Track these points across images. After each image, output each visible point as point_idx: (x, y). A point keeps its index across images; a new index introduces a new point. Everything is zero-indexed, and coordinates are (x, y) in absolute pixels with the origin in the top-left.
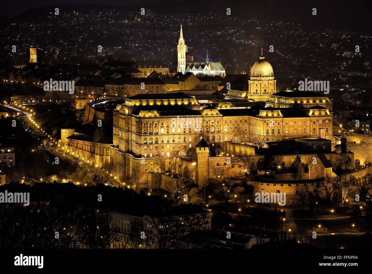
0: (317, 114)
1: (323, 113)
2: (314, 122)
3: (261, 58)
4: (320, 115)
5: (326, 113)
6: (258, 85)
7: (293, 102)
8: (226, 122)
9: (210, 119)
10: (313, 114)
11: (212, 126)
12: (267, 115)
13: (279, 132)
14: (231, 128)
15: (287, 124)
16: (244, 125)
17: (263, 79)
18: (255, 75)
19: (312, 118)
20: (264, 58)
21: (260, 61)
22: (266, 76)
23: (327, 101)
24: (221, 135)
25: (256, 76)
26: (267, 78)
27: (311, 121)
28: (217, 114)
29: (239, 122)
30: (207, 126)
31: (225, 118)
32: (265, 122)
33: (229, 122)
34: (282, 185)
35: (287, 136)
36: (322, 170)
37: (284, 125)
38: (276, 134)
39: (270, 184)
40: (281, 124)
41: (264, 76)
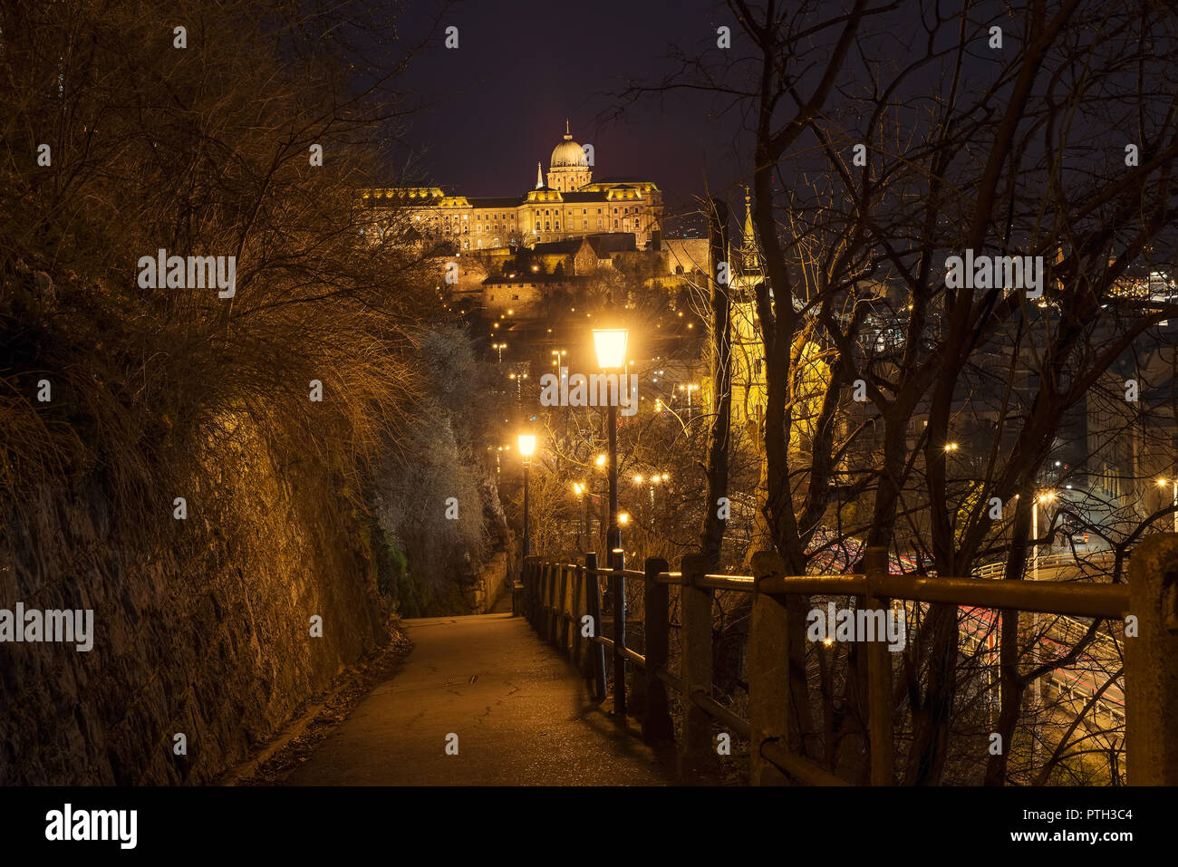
0: (620, 196)
1: (630, 196)
2: (616, 210)
3: (566, 137)
4: (625, 199)
5: (636, 196)
6: (562, 180)
7: (597, 190)
8: (479, 219)
9: (452, 212)
10: (614, 196)
11: (456, 224)
12: (536, 198)
13: (557, 227)
14: (488, 228)
15: (570, 213)
16: (509, 222)
17: (568, 169)
18: (557, 163)
19: (612, 204)
20: (571, 137)
21: (565, 142)
22: (573, 165)
23: (653, 189)
24: (471, 239)
25: (558, 166)
26: (574, 168)
27: (610, 208)
28: (464, 204)
29: (500, 218)
30: (446, 224)
31: (478, 211)
32: (534, 210)
33: (483, 218)
34: (522, 286)
35: (571, 234)
36: (595, 262)
37: (565, 214)
38: (553, 230)
39: (503, 285)
40: (561, 213)
41: (569, 165)
